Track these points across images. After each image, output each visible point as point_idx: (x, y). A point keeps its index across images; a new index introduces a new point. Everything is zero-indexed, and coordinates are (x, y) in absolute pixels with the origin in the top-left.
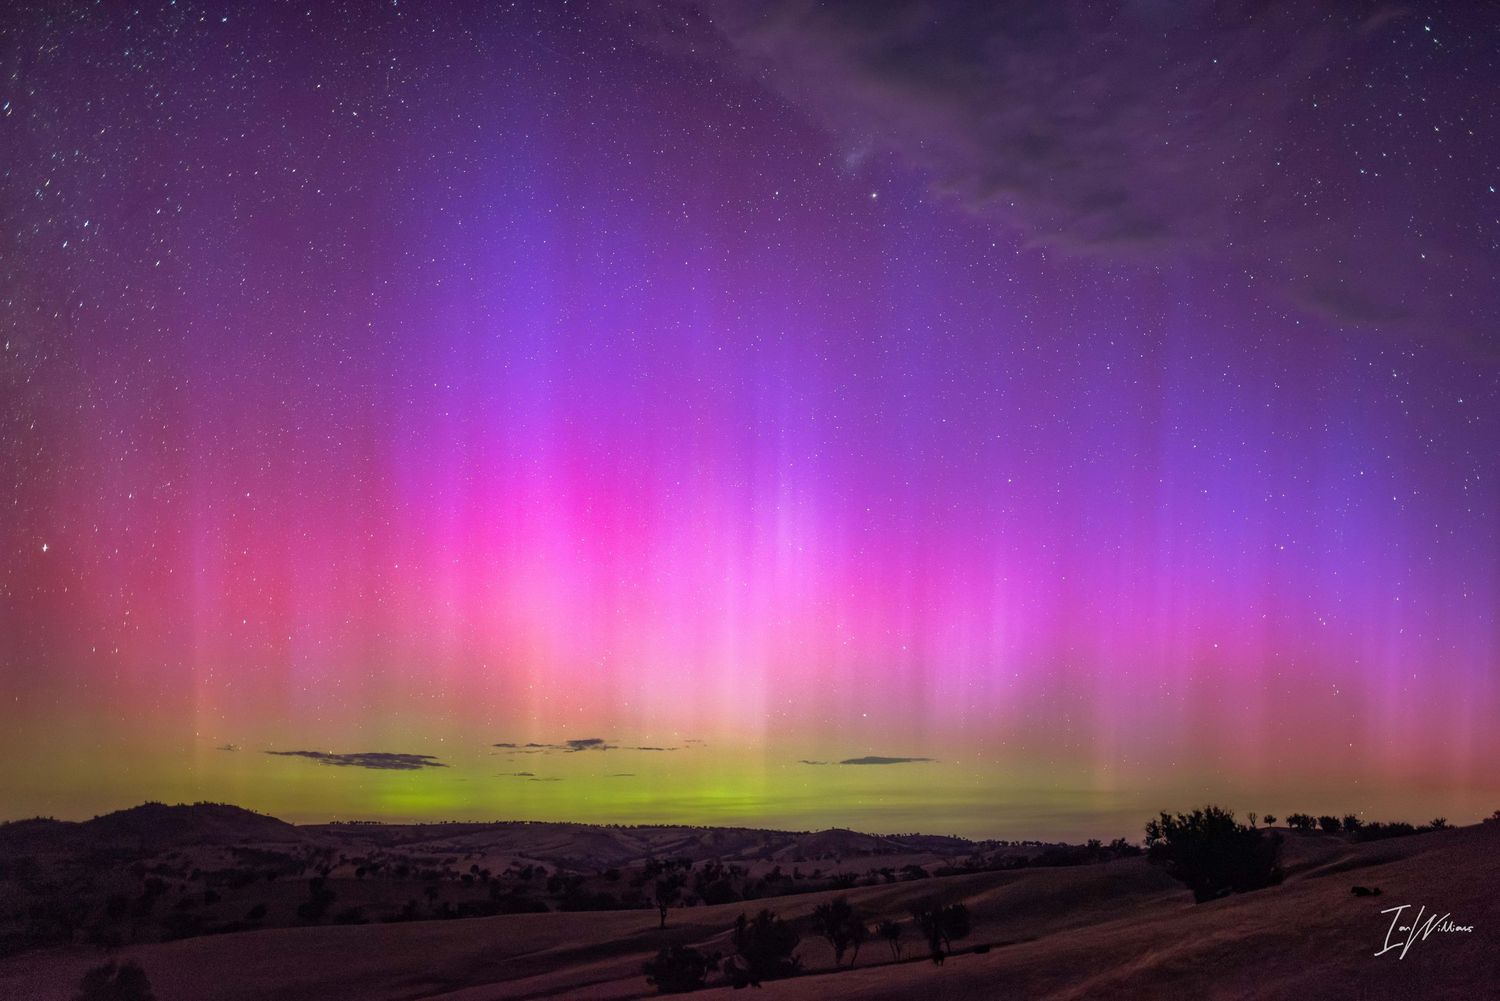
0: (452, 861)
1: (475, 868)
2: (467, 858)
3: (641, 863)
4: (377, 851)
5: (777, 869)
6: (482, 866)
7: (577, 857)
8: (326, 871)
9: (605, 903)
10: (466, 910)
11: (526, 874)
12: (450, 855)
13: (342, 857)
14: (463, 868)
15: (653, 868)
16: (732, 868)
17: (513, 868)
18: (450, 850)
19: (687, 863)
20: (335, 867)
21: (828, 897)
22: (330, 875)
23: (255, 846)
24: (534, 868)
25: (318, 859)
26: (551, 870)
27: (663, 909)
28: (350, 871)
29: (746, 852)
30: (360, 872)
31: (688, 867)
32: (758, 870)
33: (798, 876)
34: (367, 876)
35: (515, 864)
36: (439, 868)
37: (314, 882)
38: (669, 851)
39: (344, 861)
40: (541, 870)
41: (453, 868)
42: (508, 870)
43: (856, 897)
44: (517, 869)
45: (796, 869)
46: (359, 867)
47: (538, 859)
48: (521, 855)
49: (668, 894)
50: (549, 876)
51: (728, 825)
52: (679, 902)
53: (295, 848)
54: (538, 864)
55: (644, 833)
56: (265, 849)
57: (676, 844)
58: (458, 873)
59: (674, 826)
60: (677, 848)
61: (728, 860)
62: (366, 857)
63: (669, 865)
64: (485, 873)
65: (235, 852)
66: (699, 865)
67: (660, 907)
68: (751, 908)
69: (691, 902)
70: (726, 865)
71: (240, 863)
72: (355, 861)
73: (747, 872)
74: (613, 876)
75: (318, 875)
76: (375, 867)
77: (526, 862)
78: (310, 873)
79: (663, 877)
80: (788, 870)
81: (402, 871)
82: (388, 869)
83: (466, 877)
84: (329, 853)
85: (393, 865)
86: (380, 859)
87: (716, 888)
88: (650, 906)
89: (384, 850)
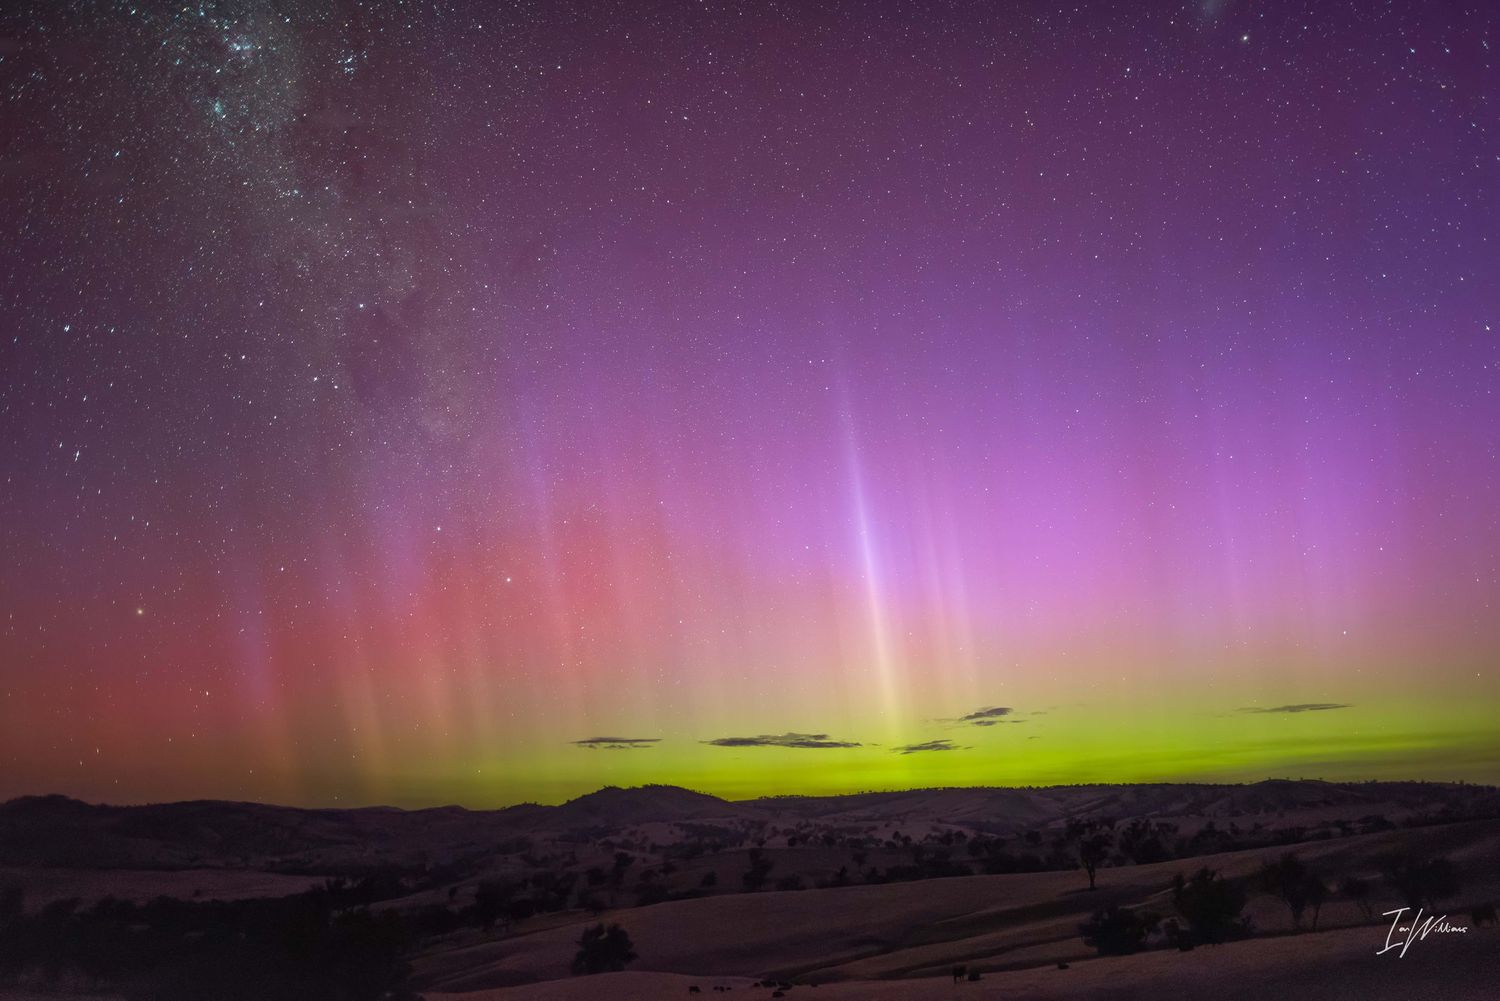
0: (874, 828)
1: (896, 835)
2: (887, 826)
3: (1062, 823)
4: (804, 822)
5: (1211, 825)
6: (903, 833)
7: (994, 820)
8: (761, 842)
9: (1030, 865)
10: (895, 875)
11: (947, 839)
12: (872, 824)
13: (774, 828)
14: (887, 837)
15: (1075, 829)
16: (1158, 825)
17: (934, 834)
18: (869, 819)
19: (1110, 822)
20: (769, 838)
21: (1275, 853)
22: (764, 846)
23: (695, 822)
24: (954, 832)
25: (753, 832)
26: (970, 834)
27: (1091, 870)
28: (781, 841)
29: (1175, 807)
30: (792, 842)
31: (1112, 828)
32: (1190, 827)
33: (1236, 831)
34: (799, 846)
35: (935, 829)
36: (862, 836)
37: (754, 854)
38: (1089, 810)
39: (775, 832)
40: (960, 835)
41: (877, 835)
42: (929, 836)
43: (1308, 853)
44: (938, 834)
45: (1232, 825)
46: (790, 837)
47: (955, 824)
48: (939, 821)
49: (1094, 854)
50: (968, 840)
51: (1148, 782)
52: (1107, 862)
53: (731, 823)
54: (956, 829)
55: (1058, 793)
56: (707, 824)
57: (1095, 803)
58: (880, 840)
59: (1090, 785)
60: (1095, 807)
61: (1153, 817)
62: (794, 828)
63: (1091, 825)
64: (907, 839)
65: (682, 827)
66: (1124, 824)
67: (1088, 867)
68: (1189, 866)
69: (1119, 862)
70: (1153, 822)
71: (687, 837)
72: (786, 833)
73: (1176, 829)
74: (1033, 837)
75: (755, 846)
76: (806, 837)
77: (945, 827)
78: (748, 845)
79: (1086, 836)
80: (1223, 825)
81: (829, 840)
82: (816, 838)
83: (889, 844)
84: (761, 825)
85: (820, 835)
86: (808, 829)
87: (1144, 847)
88: (1077, 867)
89: (812, 821)
